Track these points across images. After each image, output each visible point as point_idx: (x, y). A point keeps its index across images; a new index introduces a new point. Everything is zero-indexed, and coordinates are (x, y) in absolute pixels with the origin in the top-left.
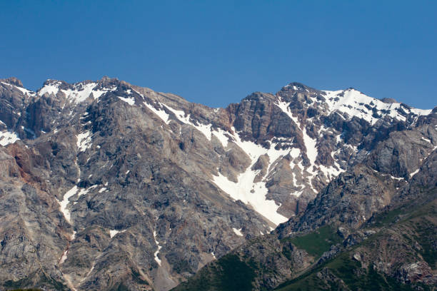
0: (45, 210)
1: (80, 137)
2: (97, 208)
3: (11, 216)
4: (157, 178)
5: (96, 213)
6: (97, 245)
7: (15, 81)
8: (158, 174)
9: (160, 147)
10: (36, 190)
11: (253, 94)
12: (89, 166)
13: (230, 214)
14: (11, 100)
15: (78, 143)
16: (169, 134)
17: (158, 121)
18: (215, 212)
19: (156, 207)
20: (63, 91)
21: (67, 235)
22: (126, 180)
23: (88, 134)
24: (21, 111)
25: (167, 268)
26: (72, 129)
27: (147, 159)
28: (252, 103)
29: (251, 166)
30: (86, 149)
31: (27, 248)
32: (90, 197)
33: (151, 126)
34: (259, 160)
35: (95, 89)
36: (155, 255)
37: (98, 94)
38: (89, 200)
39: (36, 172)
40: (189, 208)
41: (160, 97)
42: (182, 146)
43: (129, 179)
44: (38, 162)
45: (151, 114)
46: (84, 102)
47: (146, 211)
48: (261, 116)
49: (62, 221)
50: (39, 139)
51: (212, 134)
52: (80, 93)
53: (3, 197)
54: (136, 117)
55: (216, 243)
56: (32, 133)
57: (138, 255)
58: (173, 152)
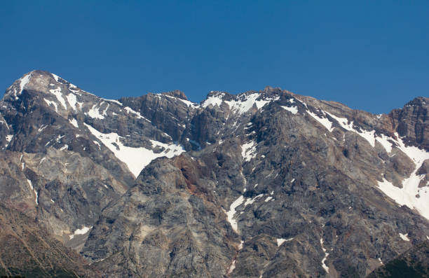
0: (212, 220)
1: (245, 147)
2: (264, 217)
3: (179, 228)
4: (322, 186)
5: (262, 223)
6: (265, 254)
7: (179, 93)
8: (324, 182)
9: (324, 155)
10: (203, 200)
11: (416, 99)
12: (254, 176)
13: (396, 219)
14: (176, 113)
15: (243, 153)
16: (333, 142)
17: (321, 129)
18: (381, 218)
19: (322, 215)
20: (226, 102)
21: (234, 245)
22: (292, 188)
23: (252, 144)
24: (186, 123)
25: (335, 276)
26: (237, 139)
27: (311, 167)
28: (415, 108)
29: (416, 171)
30: (252, 159)
31: (196, 259)
32: (256, 207)
33: (315, 134)
34: (423, 164)
35: (258, 99)
36: (323, 262)
37: (261, 104)
38: (255, 210)
39: (203, 183)
40: (355, 214)
41: (322, 105)
42: (346, 153)
43: (294, 188)
44: (203, 173)
45: (315, 122)
46: (248, 113)
47: (312, 219)
48: (424, 121)
49: (230, 231)
50: (204, 150)
51: (376, 140)
52: (243, 103)
53: (171, 209)
54: (300, 126)
55: (383, 249)
56: (197, 144)
57: (306, 262)
58: (338, 159)
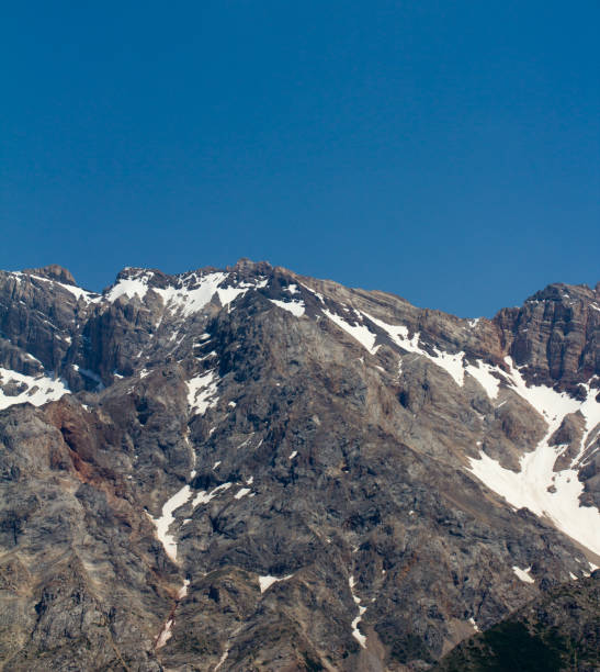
0: (125, 537)
1: (194, 384)
2: (232, 530)
3: (55, 552)
4: (354, 467)
5: (229, 542)
6: (233, 607)
7: (58, 272)
8: (357, 458)
9: (360, 402)
10: (106, 495)
11: (549, 288)
12: (213, 446)
13: (507, 537)
14: (51, 312)
15: (191, 398)
16: (377, 374)
17: (353, 347)
18: (474, 535)
19: (353, 527)
20: (156, 290)
21: (170, 588)
22: (291, 471)
23: (210, 377)
24: (72, 334)
25: (378, 654)
26: (178, 368)
27: (331, 426)
28: (547, 306)
29: (547, 437)
30: (207, 409)
31: (89, 616)
32: (216, 509)
33: (340, 358)
34: (563, 424)
35: (223, 286)
36: (354, 625)
37: (228, 296)
38: (214, 515)
39: (106, 458)
40: (421, 526)
41: (356, 299)
42: (404, 399)
43: (296, 470)
44: (108, 438)
45: (340, 334)
46: (201, 313)
47: (333, 535)
48: (565, 334)
49: (161, 561)
50: (109, 390)
51: (466, 373)
52: (191, 295)
53: (39, 512)
54: (309, 341)
55: (478, 598)
56: (96, 378)
57: (319, 626)
58: (387, 411)
